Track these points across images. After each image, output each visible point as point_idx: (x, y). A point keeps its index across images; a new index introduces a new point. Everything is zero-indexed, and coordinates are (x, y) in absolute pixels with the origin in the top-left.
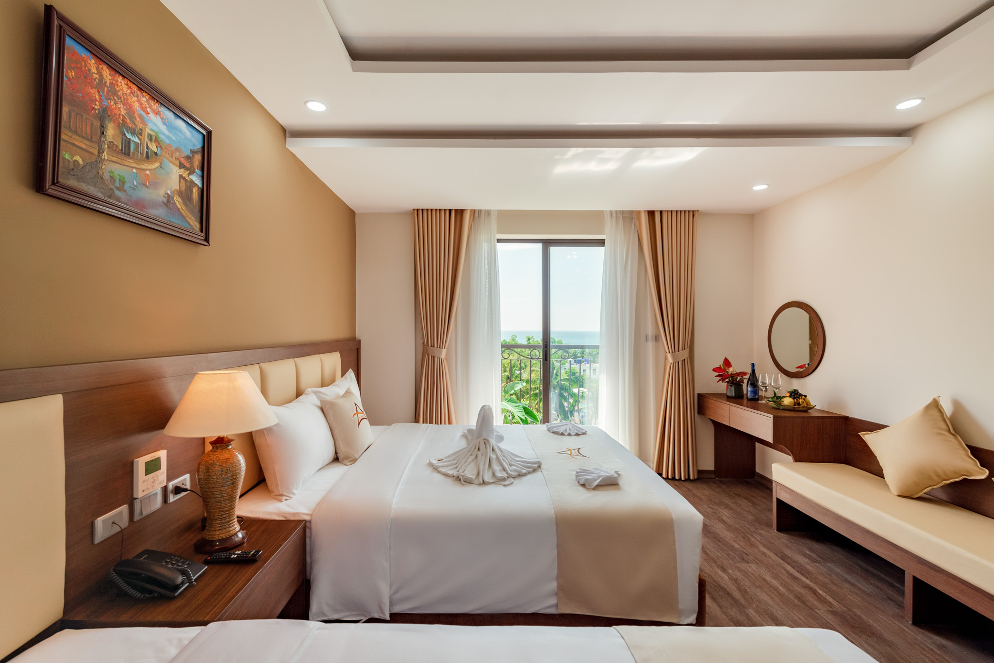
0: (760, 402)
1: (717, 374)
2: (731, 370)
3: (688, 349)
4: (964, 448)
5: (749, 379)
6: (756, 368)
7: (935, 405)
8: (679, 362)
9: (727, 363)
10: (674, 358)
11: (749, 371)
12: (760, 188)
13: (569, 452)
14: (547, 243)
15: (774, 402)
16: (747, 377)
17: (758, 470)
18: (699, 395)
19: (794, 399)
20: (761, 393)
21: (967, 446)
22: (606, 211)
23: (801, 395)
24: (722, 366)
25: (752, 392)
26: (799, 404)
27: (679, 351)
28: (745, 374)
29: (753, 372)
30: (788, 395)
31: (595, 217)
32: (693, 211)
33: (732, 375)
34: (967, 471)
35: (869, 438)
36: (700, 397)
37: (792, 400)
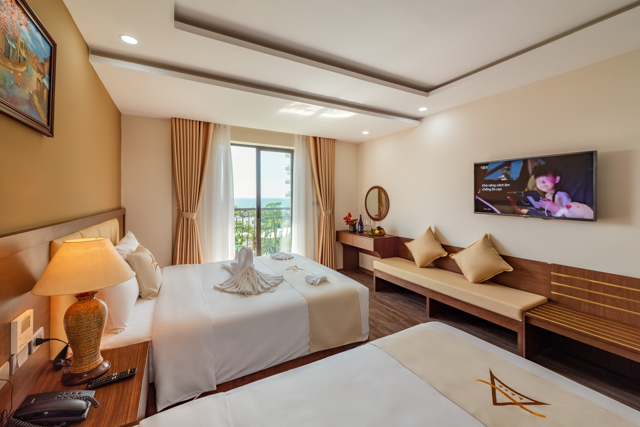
0: (364, 233)
1: (345, 221)
2: (351, 218)
3: (332, 209)
4: (439, 245)
5: (359, 223)
6: (362, 217)
7: (430, 229)
8: (328, 215)
9: (350, 215)
11: (359, 219)
12: (365, 133)
13: (292, 269)
14: (259, 149)
15: (372, 232)
16: (358, 221)
17: (360, 266)
18: (337, 232)
19: (379, 230)
20: (364, 229)
21: (441, 244)
22: (296, 135)
23: (382, 228)
24: (348, 217)
25: (360, 228)
26: (381, 233)
27: (328, 209)
28: (357, 220)
29: (361, 219)
30: (377, 229)
31: (289, 137)
32: (334, 139)
33: (352, 221)
34: (441, 254)
35: (408, 245)
36: (338, 233)
37: (379, 231)
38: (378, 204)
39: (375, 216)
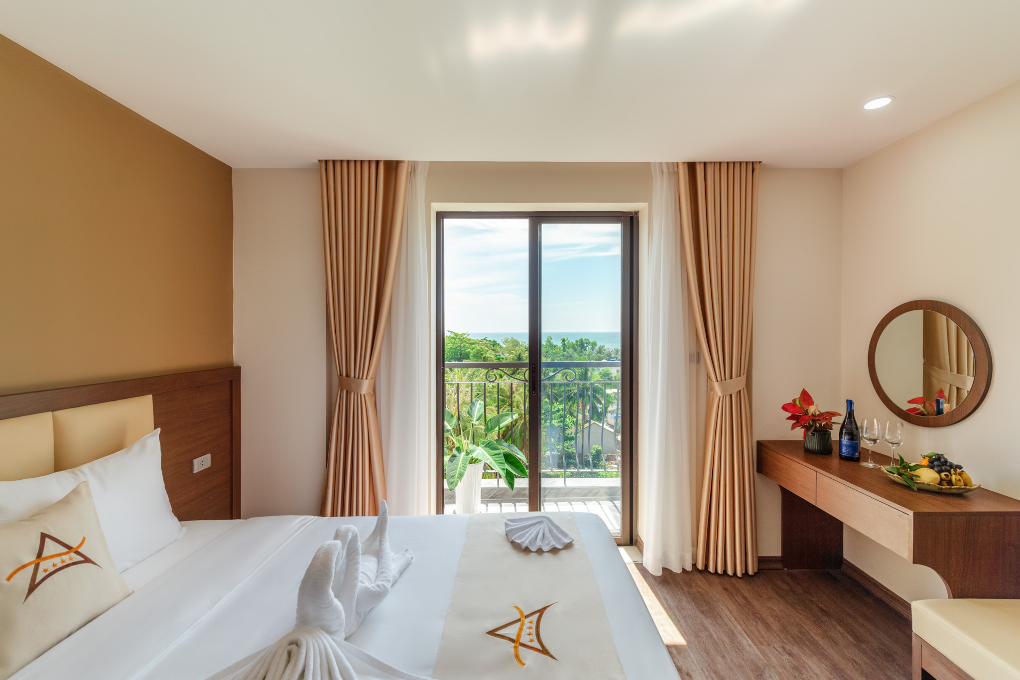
0: (864, 464)
1: (789, 414)
2: (812, 409)
3: (745, 375)
5: (843, 426)
6: (855, 408)
8: (731, 395)
9: (806, 397)
10: (723, 390)
11: (843, 411)
12: (877, 104)
14: (537, 219)
15: (900, 474)
16: (840, 419)
17: (846, 556)
18: (760, 444)
19: (939, 472)
23: (951, 466)
24: (797, 402)
25: (848, 446)
26: (950, 483)
27: (731, 378)
28: (834, 414)
29: (850, 414)
30: (925, 462)
32: (753, 163)
33: (815, 418)
36: (761, 446)
37: (937, 476)
38: (920, 361)
39: (910, 402)
